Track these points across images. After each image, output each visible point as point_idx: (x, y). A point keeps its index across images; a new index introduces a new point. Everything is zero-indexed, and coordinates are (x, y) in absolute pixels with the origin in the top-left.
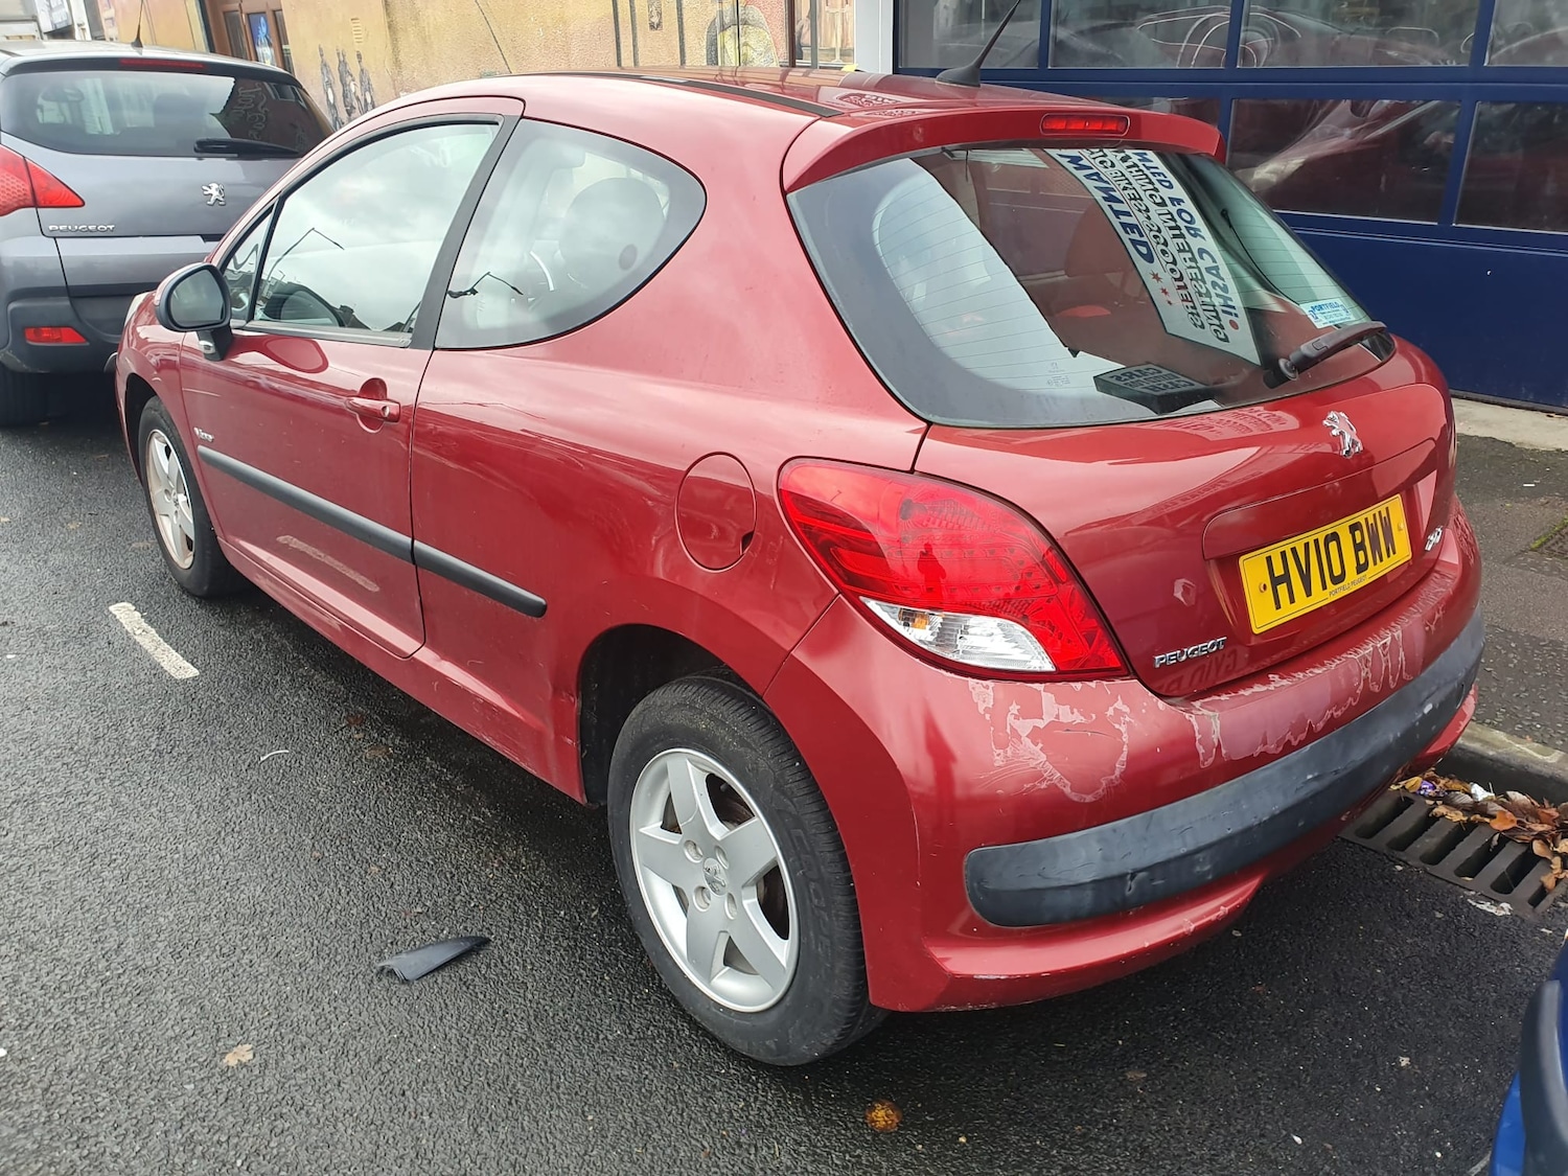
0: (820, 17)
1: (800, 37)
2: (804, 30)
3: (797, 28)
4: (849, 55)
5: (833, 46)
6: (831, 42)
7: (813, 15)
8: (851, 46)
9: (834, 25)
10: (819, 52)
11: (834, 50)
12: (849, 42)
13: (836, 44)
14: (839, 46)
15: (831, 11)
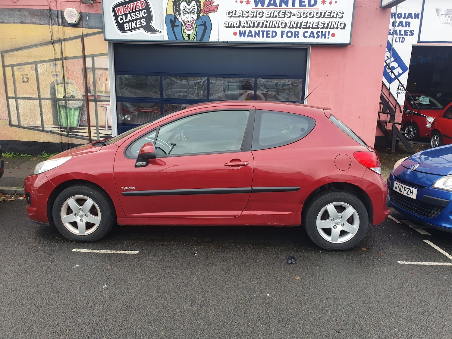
0: (97, 83)
1: (89, 87)
2: (91, 86)
3: (88, 86)
4: (108, 93)
5: (102, 90)
6: (101, 89)
7: (94, 83)
8: (108, 91)
9: (102, 85)
10: (97, 92)
11: (103, 91)
12: (108, 89)
13: (103, 90)
14: (104, 90)
15: (101, 82)
